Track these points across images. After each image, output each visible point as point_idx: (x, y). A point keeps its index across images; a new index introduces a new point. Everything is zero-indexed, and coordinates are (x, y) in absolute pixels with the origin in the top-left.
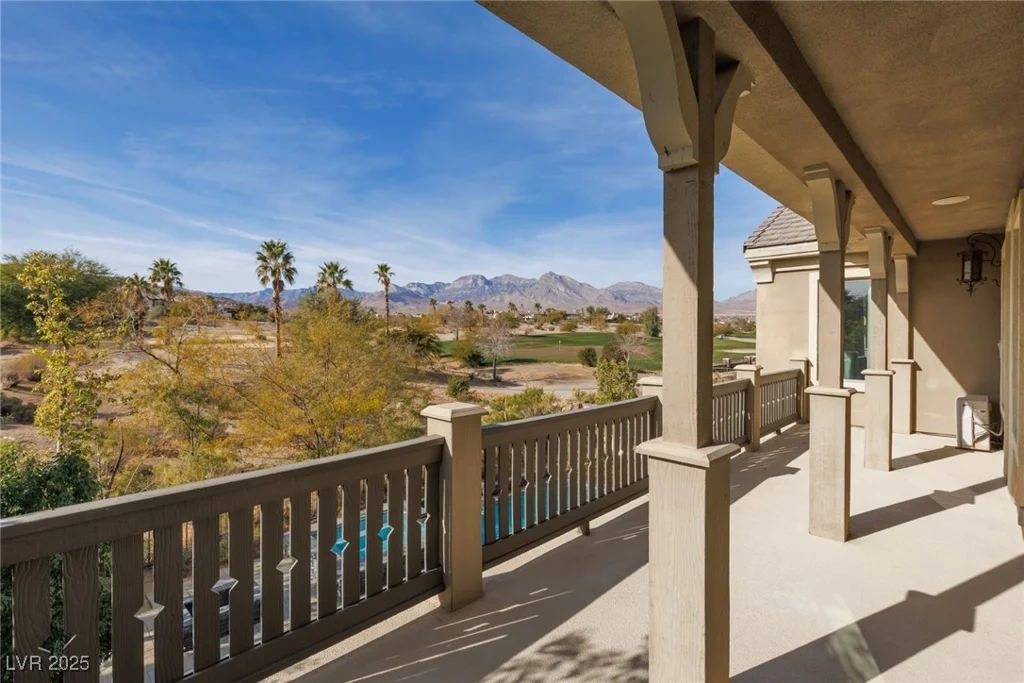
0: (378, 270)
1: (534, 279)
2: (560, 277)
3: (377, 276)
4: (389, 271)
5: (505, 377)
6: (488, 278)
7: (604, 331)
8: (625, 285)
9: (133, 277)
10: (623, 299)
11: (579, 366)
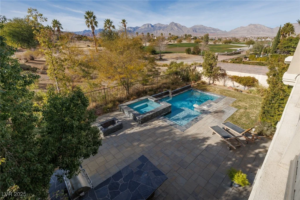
0: (122, 22)
1: (167, 25)
2: (176, 24)
3: (122, 24)
4: (126, 22)
5: (163, 58)
6: (152, 25)
7: (190, 42)
8: (197, 26)
9: (47, 26)
10: (196, 31)
11: (185, 54)
